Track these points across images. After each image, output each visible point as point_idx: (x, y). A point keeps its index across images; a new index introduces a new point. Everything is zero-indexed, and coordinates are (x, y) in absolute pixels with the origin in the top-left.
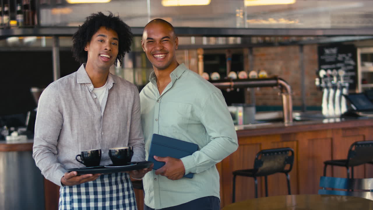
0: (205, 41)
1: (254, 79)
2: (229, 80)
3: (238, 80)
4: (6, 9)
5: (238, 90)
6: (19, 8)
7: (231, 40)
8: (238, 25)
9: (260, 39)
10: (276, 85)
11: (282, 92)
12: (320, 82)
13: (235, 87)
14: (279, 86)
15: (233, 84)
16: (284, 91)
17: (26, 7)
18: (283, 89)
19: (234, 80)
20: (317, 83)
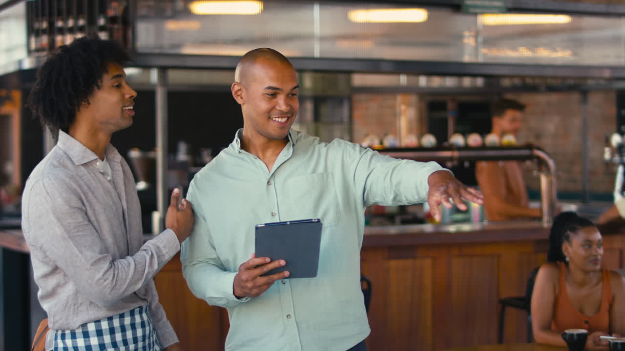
0: (423, 81)
1: (493, 148)
2: (451, 148)
3: (467, 147)
4: (81, 22)
5: (466, 164)
6: (102, 22)
7: (467, 82)
8: (467, 58)
9: (517, 81)
10: (531, 157)
11: (540, 170)
12: (613, 155)
13: (461, 160)
14: (536, 160)
15: (456, 154)
16: (544, 168)
17: (113, 20)
18: (541, 164)
19: (459, 149)
20: (607, 156)
